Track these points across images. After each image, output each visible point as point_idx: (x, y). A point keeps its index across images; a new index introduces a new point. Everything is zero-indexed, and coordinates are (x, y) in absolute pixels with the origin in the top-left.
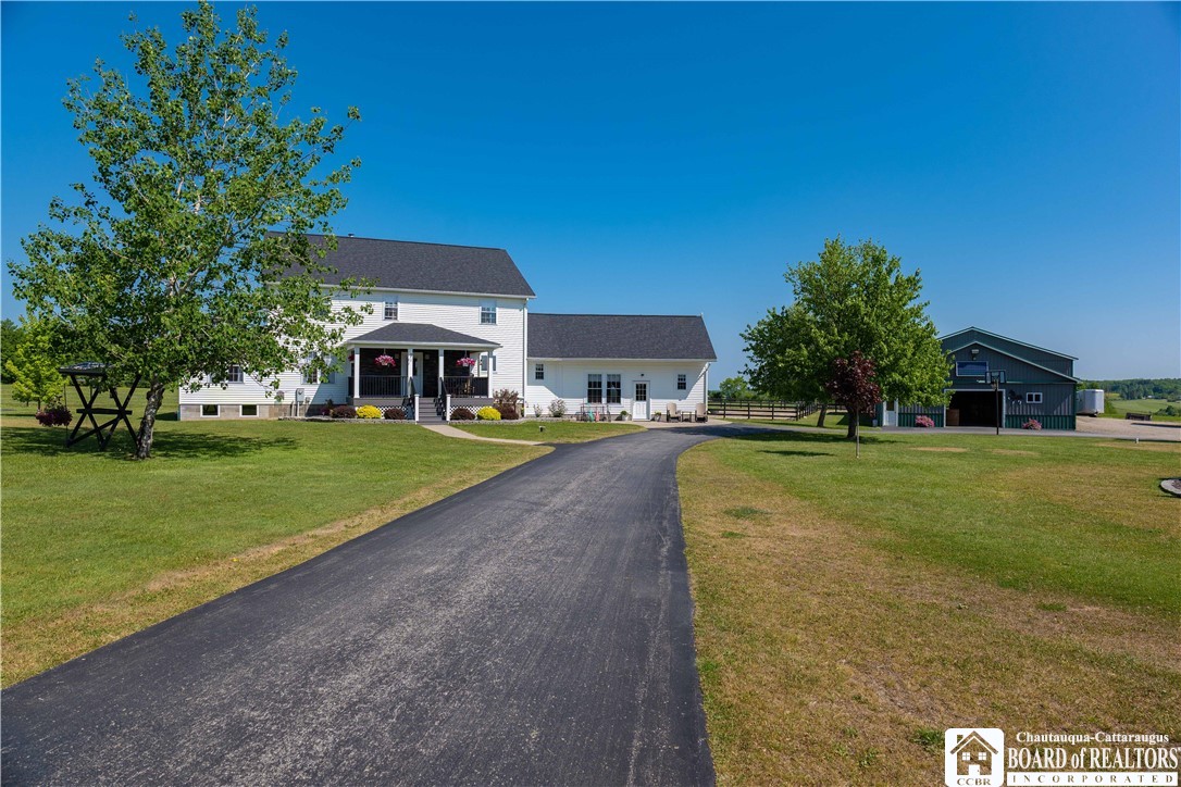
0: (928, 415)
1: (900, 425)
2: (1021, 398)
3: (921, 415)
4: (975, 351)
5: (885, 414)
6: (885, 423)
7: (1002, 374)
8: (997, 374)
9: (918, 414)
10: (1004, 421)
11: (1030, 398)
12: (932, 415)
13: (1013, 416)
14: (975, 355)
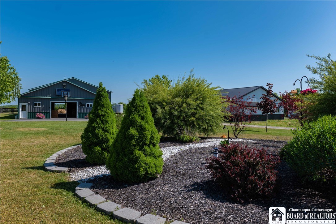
0: (42, 113)
1: (28, 118)
2: (84, 105)
3: (39, 113)
4: (65, 84)
5: (21, 113)
6: (21, 117)
7: (69, 93)
8: (66, 93)
9: (38, 113)
10: (77, 116)
11: (88, 106)
12: (44, 113)
13: (80, 113)
14: (64, 86)
